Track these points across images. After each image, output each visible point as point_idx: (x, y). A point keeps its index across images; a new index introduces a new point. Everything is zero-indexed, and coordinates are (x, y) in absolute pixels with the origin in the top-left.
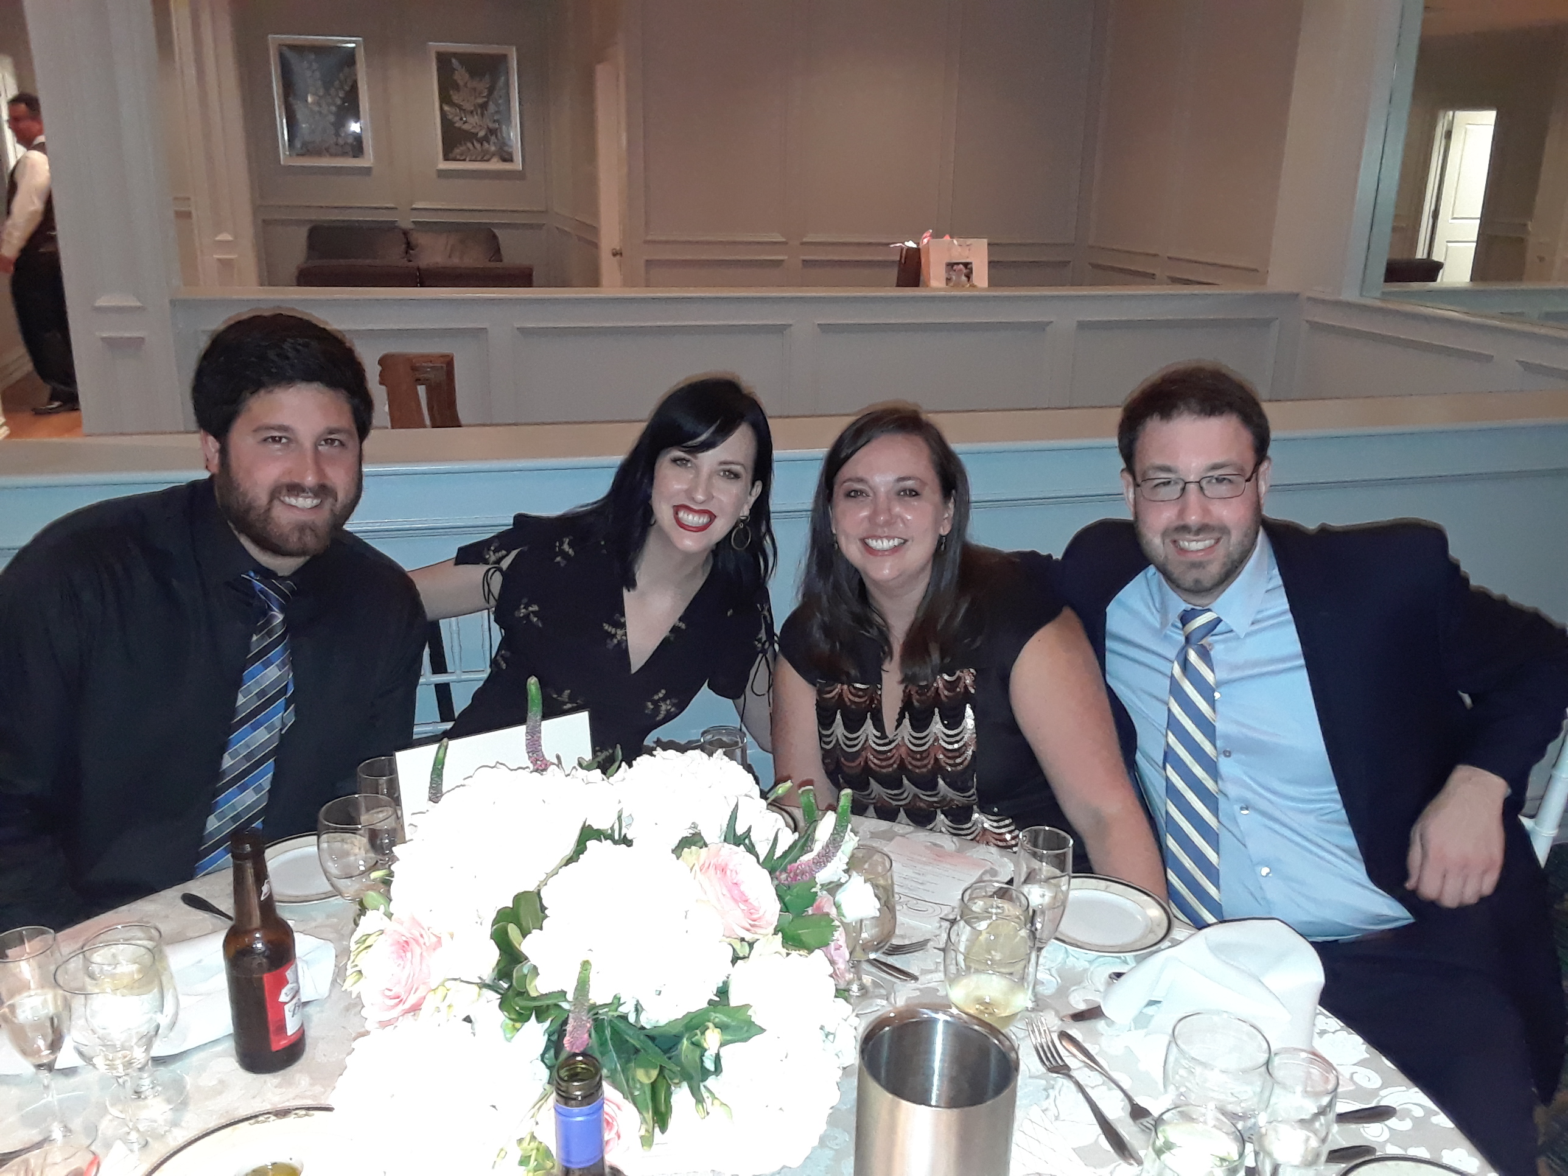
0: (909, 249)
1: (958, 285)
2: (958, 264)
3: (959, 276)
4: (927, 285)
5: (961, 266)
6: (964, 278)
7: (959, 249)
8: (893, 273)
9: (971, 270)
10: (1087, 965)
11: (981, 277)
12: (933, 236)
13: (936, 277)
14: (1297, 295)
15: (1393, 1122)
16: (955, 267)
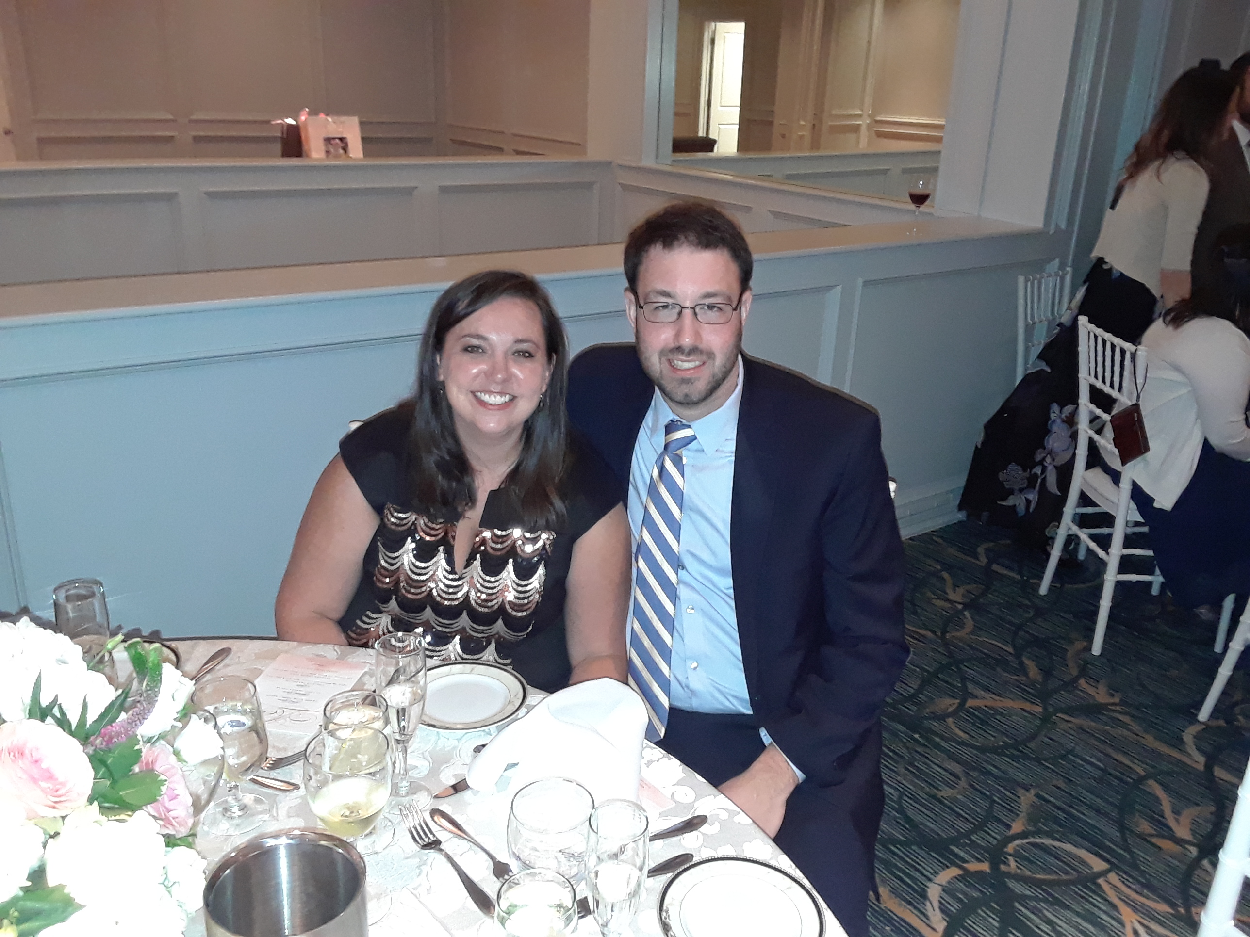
0: (290, 126)
1: (337, 156)
2: (334, 139)
3: (336, 150)
4: (307, 156)
5: (337, 141)
6: (341, 151)
7: (334, 126)
8: (278, 147)
9: (347, 144)
10: (455, 743)
11: (356, 149)
12: (310, 114)
13: (316, 151)
14: (611, 163)
15: (705, 828)
16: (332, 142)
